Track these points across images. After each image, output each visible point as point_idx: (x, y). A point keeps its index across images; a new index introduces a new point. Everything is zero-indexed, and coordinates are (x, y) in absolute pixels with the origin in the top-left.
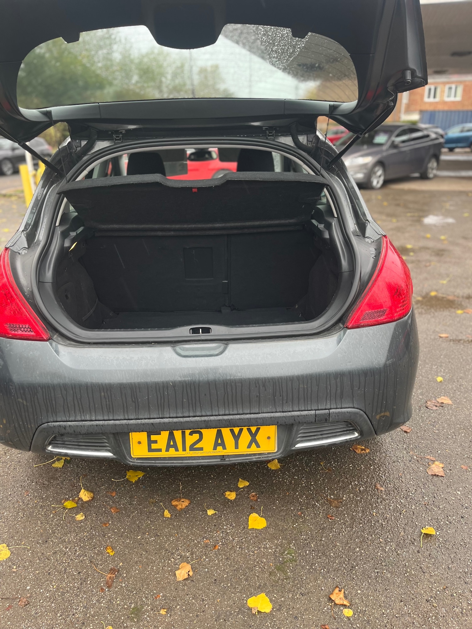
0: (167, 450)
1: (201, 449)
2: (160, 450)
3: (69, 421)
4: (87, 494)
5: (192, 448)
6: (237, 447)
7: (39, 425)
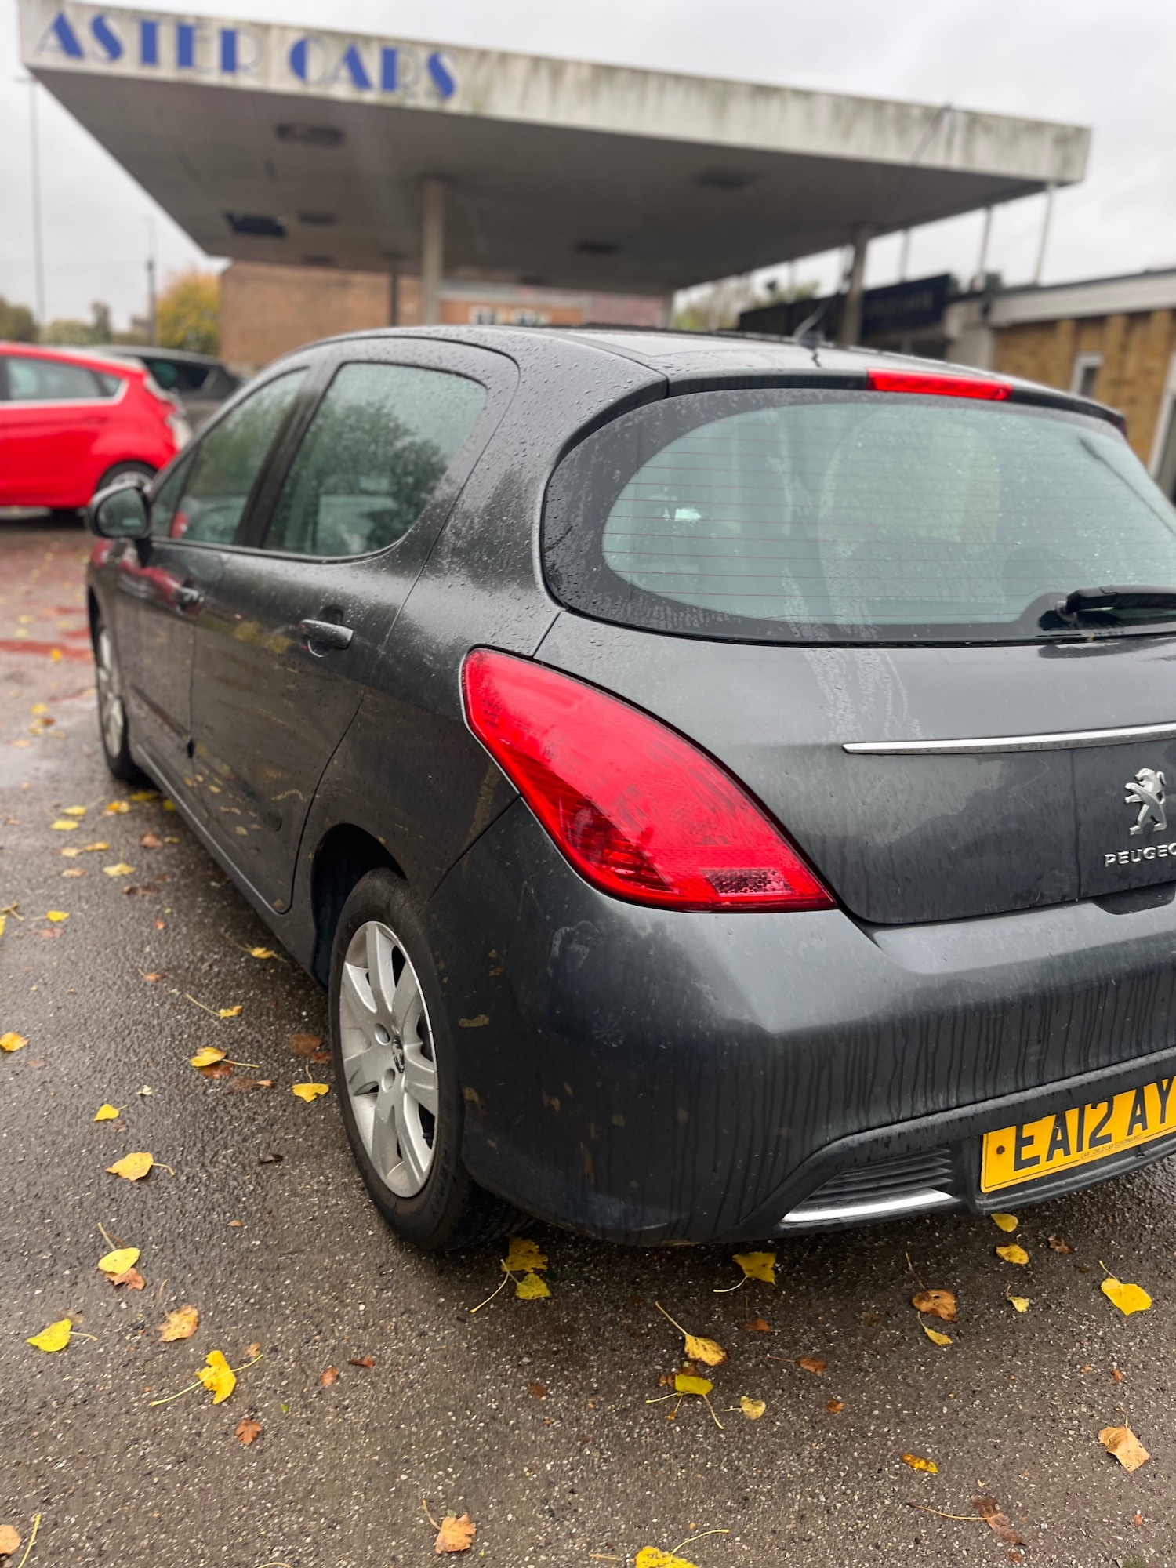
0: (1050, 1158)
1: (1107, 1139)
2: (1035, 1161)
3: (899, 1122)
4: (707, 1346)
5: (1095, 1142)
6: (1163, 1121)
7: (815, 1148)
